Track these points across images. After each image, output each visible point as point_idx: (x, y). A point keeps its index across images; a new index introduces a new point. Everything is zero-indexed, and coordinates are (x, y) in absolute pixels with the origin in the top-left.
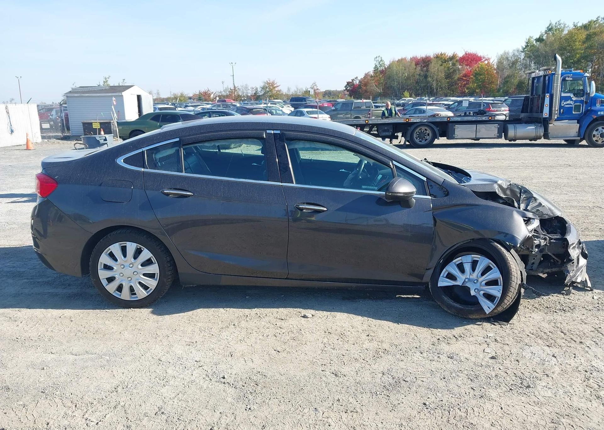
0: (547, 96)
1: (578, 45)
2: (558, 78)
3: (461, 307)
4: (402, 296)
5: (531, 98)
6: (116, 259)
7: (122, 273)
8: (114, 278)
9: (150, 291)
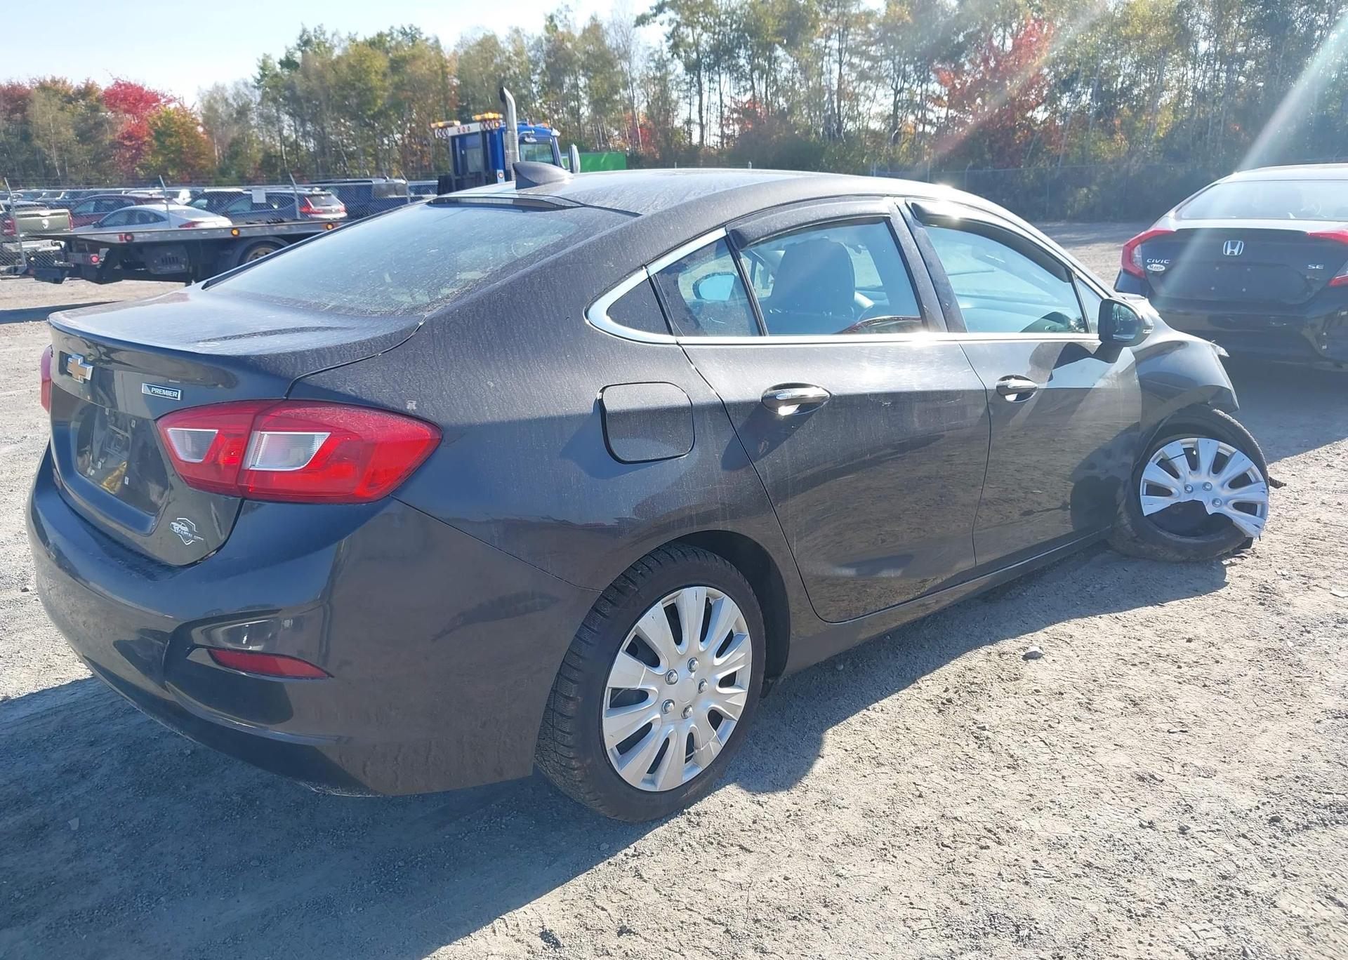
0: (501, 175)
1: (375, 79)
2: (513, 136)
3: (1196, 541)
6: (652, 660)
7: (670, 701)
8: (648, 727)
9: (728, 728)
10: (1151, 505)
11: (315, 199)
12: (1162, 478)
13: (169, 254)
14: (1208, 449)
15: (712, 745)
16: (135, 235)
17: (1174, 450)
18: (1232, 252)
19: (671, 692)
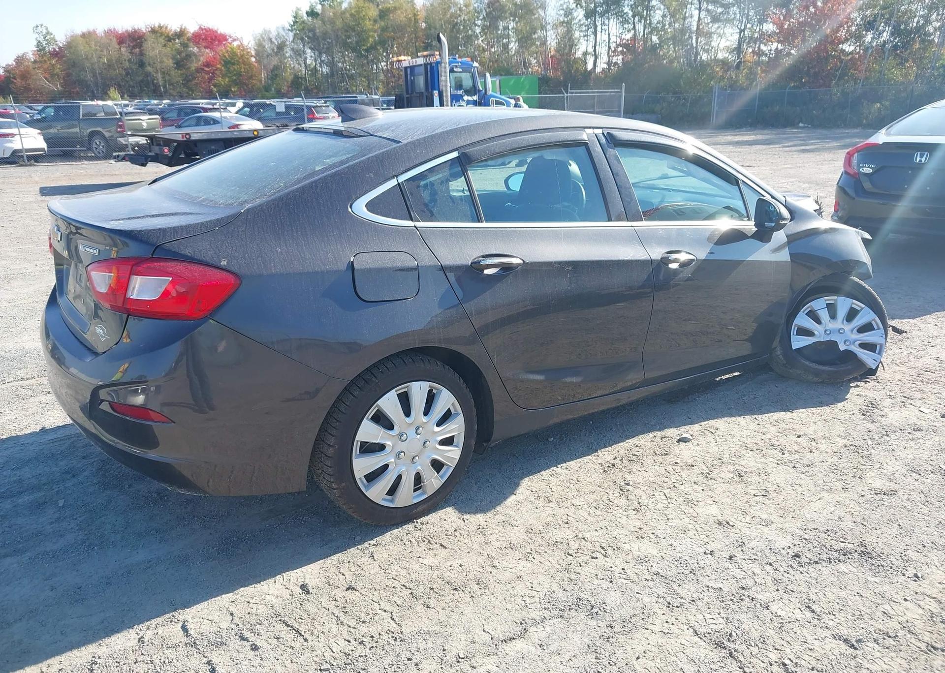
0: (436, 95)
1: (368, 24)
2: (445, 67)
3: (830, 369)
4: (724, 377)
5: (407, 98)
6: (389, 426)
7: (402, 452)
8: (386, 467)
9: (447, 472)
10: (798, 342)
11: (319, 109)
12: (809, 323)
13: (213, 147)
14: (844, 304)
15: (434, 482)
16: (192, 135)
17: (819, 304)
18: (920, 161)
19: (402, 446)
